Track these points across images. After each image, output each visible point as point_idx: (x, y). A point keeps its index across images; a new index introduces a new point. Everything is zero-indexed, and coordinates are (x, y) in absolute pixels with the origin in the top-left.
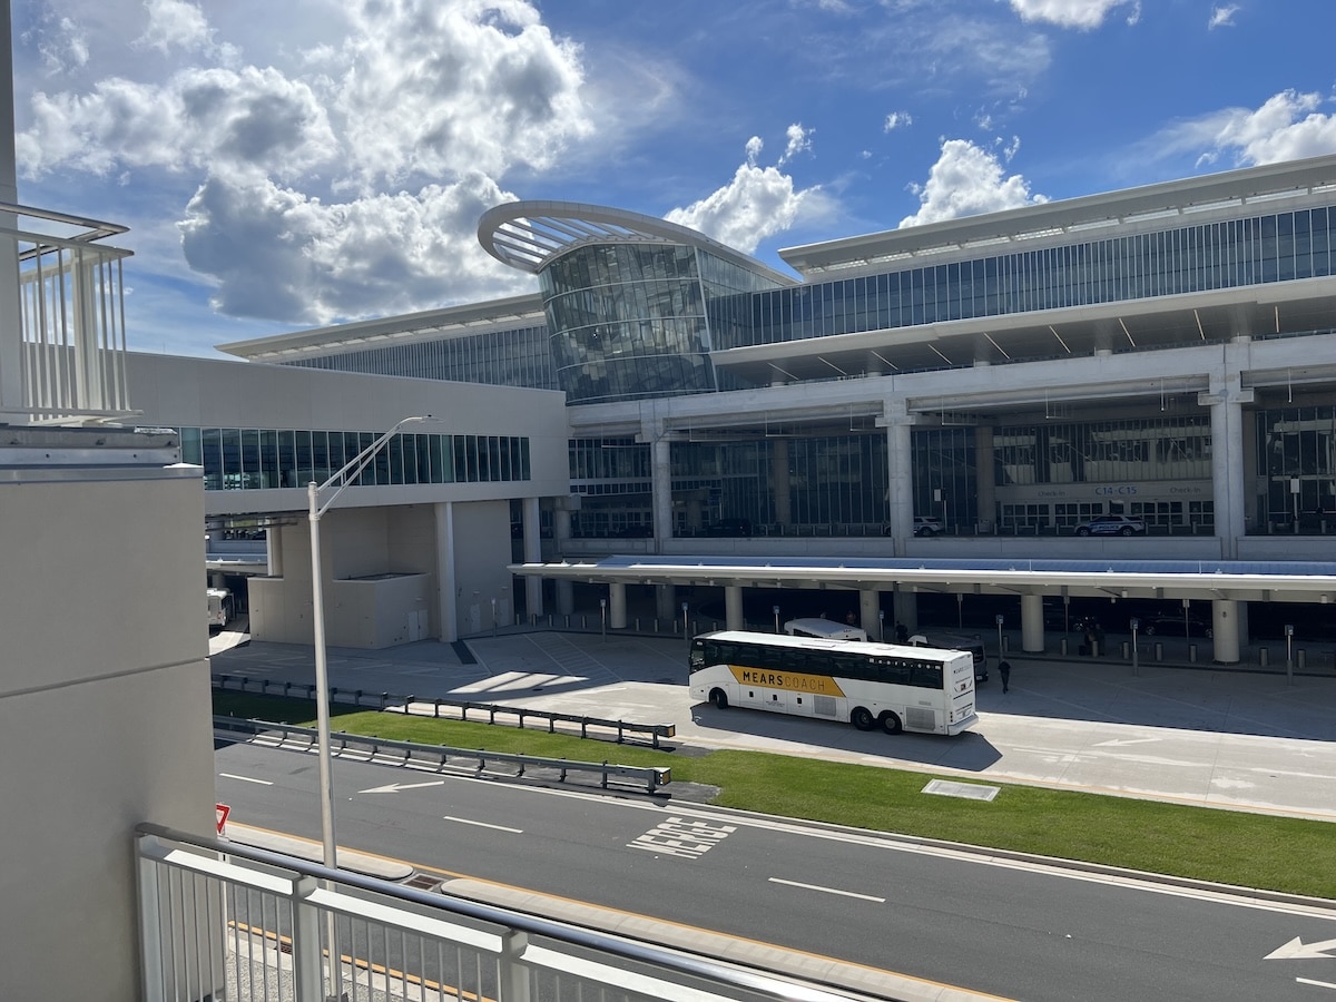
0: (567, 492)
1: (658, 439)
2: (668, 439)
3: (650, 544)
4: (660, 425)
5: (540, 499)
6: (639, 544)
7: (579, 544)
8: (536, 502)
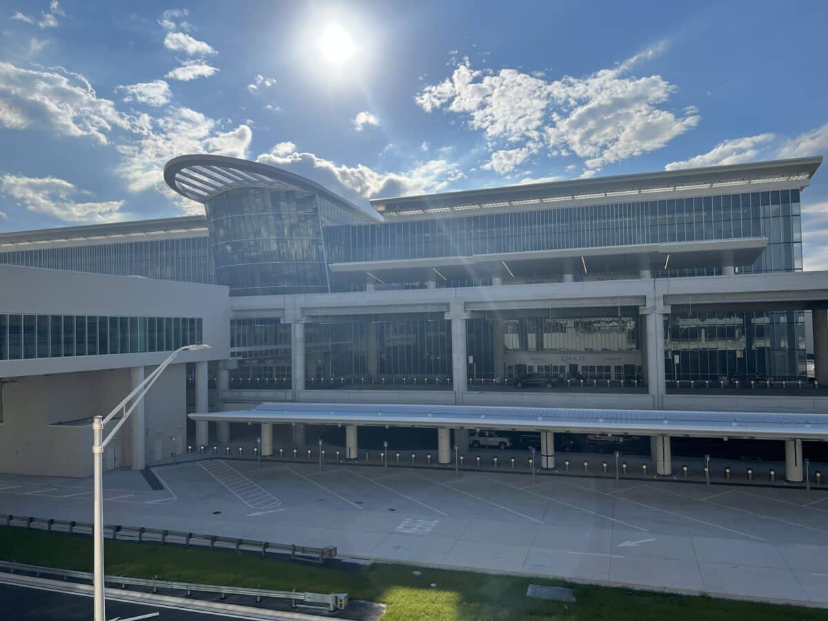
0: (228, 356)
1: (296, 322)
2: (303, 322)
3: (289, 394)
4: (298, 312)
5: (209, 362)
6: (280, 394)
7: (236, 393)
8: (206, 366)
